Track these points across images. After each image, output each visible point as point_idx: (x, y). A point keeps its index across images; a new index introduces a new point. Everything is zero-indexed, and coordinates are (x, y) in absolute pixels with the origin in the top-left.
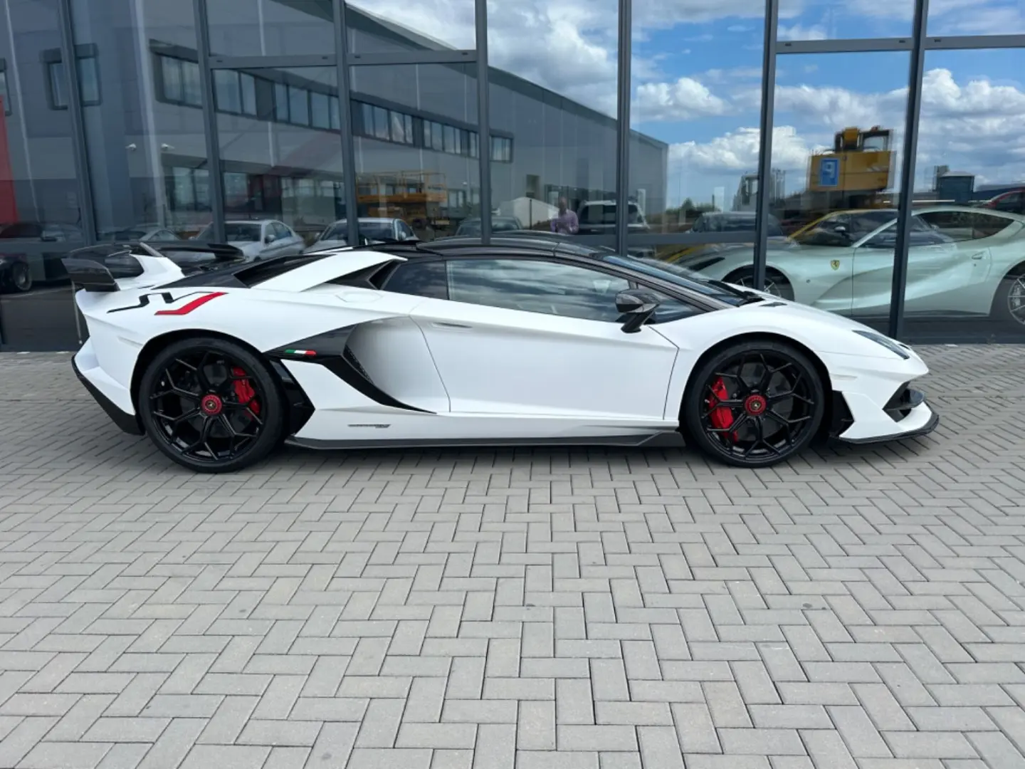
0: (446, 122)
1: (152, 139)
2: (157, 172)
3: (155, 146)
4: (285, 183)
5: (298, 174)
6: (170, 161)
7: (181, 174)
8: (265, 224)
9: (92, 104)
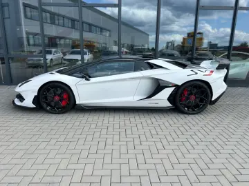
0: (96, 26)
1: (23, 27)
2: (25, 36)
3: (24, 29)
4: (58, 40)
5: (61, 38)
6: (28, 33)
7: (31, 36)
8: (53, 50)
9: (7, 18)
